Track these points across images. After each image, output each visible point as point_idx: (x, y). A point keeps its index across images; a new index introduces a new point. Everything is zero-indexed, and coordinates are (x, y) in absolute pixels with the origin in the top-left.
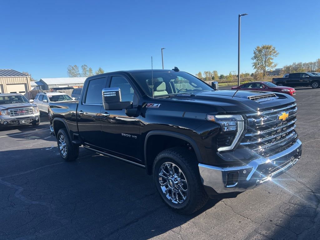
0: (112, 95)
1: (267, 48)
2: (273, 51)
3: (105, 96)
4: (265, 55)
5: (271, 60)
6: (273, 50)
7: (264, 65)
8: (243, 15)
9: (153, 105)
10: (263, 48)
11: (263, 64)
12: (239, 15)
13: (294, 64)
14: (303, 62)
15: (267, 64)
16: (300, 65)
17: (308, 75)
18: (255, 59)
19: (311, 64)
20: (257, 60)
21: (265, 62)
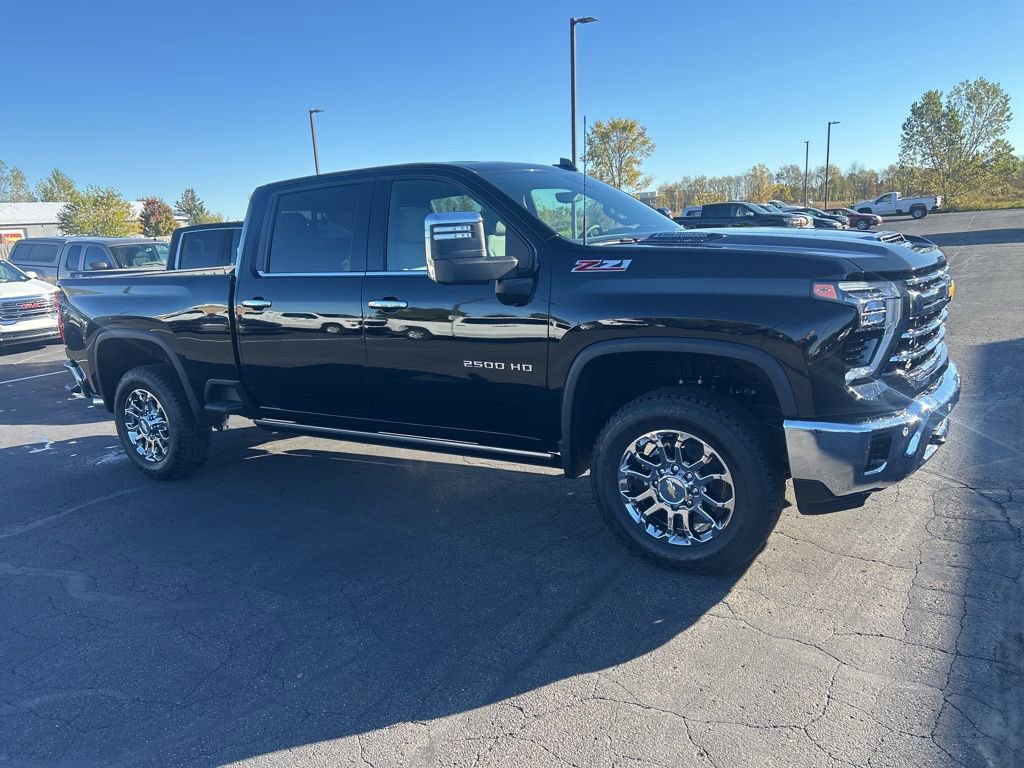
0: (459, 236)
1: (624, 129)
2: (641, 139)
3: (436, 237)
4: (620, 149)
5: (635, 166)
6: (641, 134)
7: (617, 180)
8: (583, 21)
9: (602, 264)
10: (614, 127)
11: (613, 178)
12: (572, 20)
13: (686, 180)
14: (709, 177)
15: (625, 176)
16: (700, 182)
17: (751, 211)
18: (592, 160)
19: (729, 180)
20: (598, 165)
21: (620, 170)
